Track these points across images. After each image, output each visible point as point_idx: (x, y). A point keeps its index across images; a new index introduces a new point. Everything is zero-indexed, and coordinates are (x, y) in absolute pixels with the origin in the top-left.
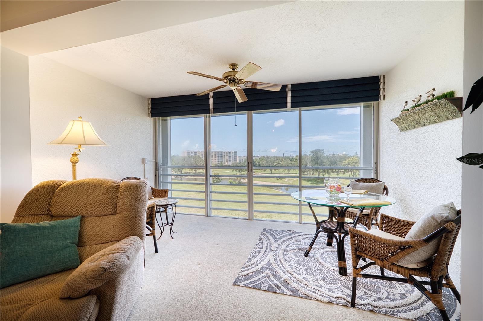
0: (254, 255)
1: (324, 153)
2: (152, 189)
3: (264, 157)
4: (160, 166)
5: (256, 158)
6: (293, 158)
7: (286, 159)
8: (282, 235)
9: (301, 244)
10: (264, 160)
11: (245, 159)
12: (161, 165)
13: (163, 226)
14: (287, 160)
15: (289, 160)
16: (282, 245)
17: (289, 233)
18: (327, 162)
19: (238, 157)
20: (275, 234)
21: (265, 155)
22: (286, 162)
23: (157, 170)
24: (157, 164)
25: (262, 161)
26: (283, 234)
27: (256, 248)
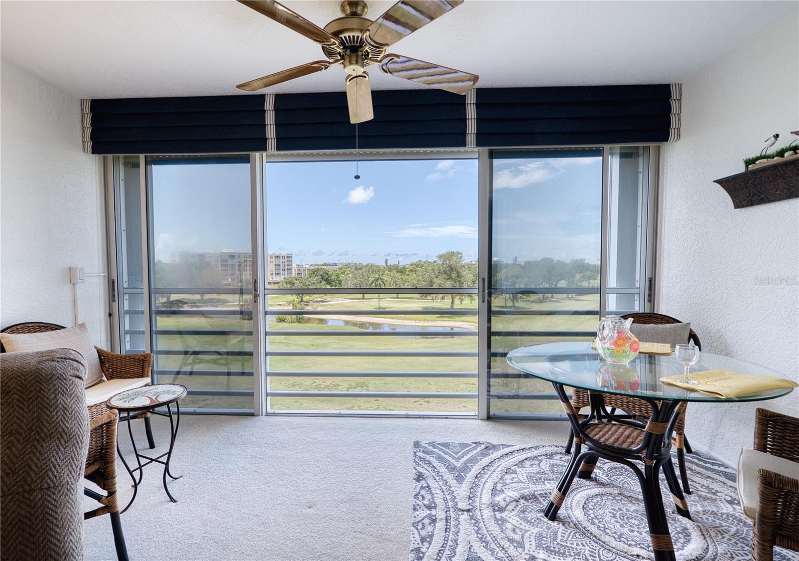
0: (423, 533)
1: (463, 258)
2: (100, 353)
3: (347, 266)
4: (124, 288)
5: (332, 267)
6: (404, 268)
7: (391, 271)
8: (466, 458)
9: (521, 482)
10: (348, 272)
11: (309, 270)
12: (126, 285)
13: (140, 467)
14: (394, 271)
15: (397, 272)
16: (480, 490)
17: (479, 449)
18: (468, 276)
19: (294, 265)
20: (447, 457)
21: (350, 263)
22: (392, 275)
23: (114, 301)
24: (113, 282)
25: (343, 273)
26: (465, 454)
27: (418, 507)
